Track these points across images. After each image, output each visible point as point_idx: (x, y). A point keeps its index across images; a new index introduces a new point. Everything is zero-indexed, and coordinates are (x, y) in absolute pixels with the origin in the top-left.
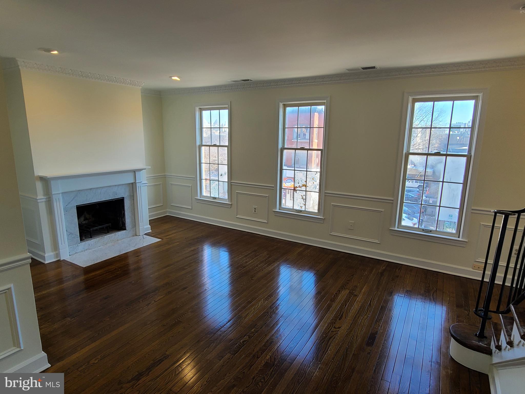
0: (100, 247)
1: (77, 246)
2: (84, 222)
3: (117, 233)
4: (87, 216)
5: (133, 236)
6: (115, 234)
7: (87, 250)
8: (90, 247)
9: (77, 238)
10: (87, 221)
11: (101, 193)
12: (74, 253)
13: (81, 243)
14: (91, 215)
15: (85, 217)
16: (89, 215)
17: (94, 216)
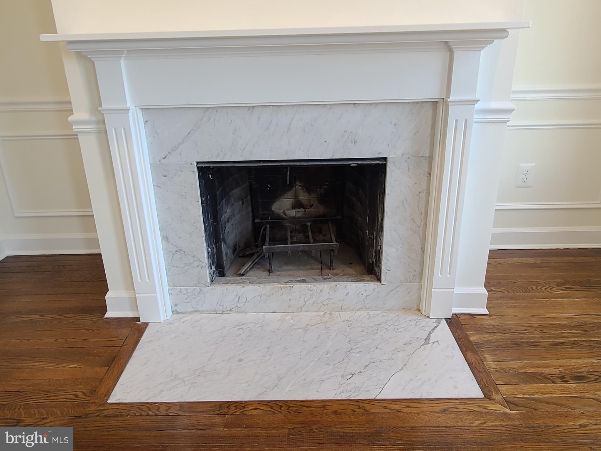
1: (199, 293)
2: (292, 213)
4: (304, 196)
5: (406, 309)
6: (333, 284)
7: (231, 311)
8: (238, 305)
9: (199, 268)
10: (302, 210)
11: (289, 129)
12: (192, 310)
13: (213, 287)
14: (313, 197)
15: (296, 197)
16: (310, 194)
17: (322, 200)
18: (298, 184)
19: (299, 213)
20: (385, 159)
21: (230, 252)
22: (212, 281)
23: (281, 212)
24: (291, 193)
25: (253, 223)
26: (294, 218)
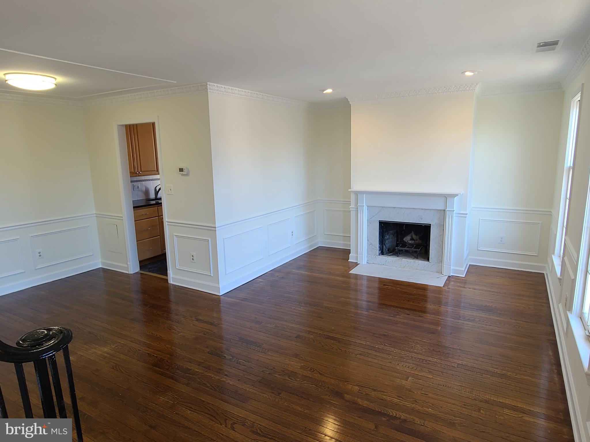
0: (396, 267)
1: (375, 258)
2: (410, 242)
3: (418, 261)
4: (414, 237)
5: (437, 272)
6: (414, 260)
7: (383, 264)
8: (386, 263)
9: (376, 251)
10: (413, 241)
11: (404, 214)
12: (372, 263)
13: (379, 256)
14: (418, 237)
15: (412, 236)
16: (417, 236)
17: (420, 239)
18: (413, 232)
19: (412, 242)
20: (430, 224)
21: (387, 250)
22: (379, 255)
23: (406, 241)
24: (410, 235)
25: (396, 243)
26: (410, 243)
